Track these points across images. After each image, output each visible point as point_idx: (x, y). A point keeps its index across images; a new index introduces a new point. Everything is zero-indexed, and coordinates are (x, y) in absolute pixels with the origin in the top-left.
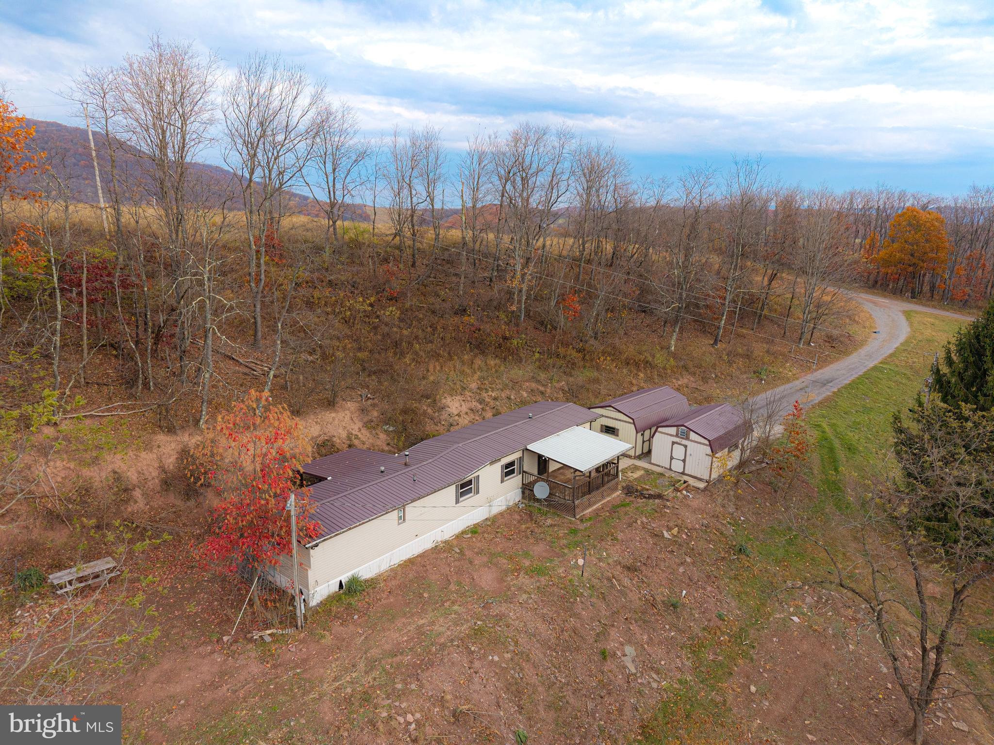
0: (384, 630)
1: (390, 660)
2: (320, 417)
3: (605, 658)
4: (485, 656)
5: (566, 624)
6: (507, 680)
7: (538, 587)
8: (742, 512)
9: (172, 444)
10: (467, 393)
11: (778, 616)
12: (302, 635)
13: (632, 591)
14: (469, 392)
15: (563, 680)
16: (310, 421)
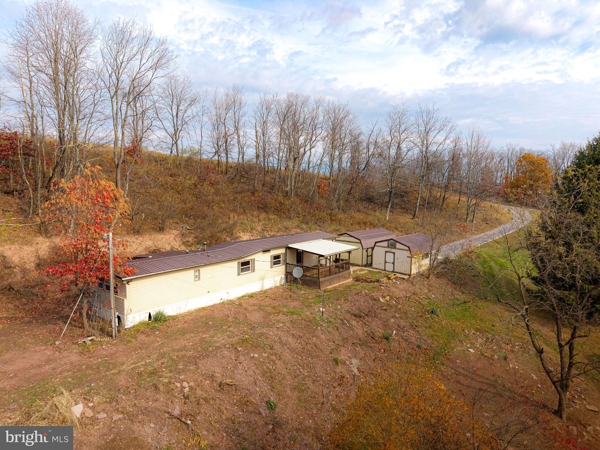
0: (176, 339)
1: (177, 353)
2: (153, 237)
3: (337, 363)
4: (248, 354)
5: (310, 340)
6: (263, 369)
7: (291, 320)
8: (433, 293)
9: (47, 243)
10: (254, 231)
11: (459, 349)
12: (115, 342)
13: (358, 329)
14: (255, 231)
15: (306, 374)
16: (146, 238)
